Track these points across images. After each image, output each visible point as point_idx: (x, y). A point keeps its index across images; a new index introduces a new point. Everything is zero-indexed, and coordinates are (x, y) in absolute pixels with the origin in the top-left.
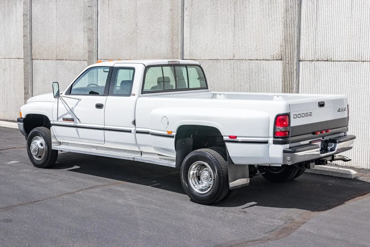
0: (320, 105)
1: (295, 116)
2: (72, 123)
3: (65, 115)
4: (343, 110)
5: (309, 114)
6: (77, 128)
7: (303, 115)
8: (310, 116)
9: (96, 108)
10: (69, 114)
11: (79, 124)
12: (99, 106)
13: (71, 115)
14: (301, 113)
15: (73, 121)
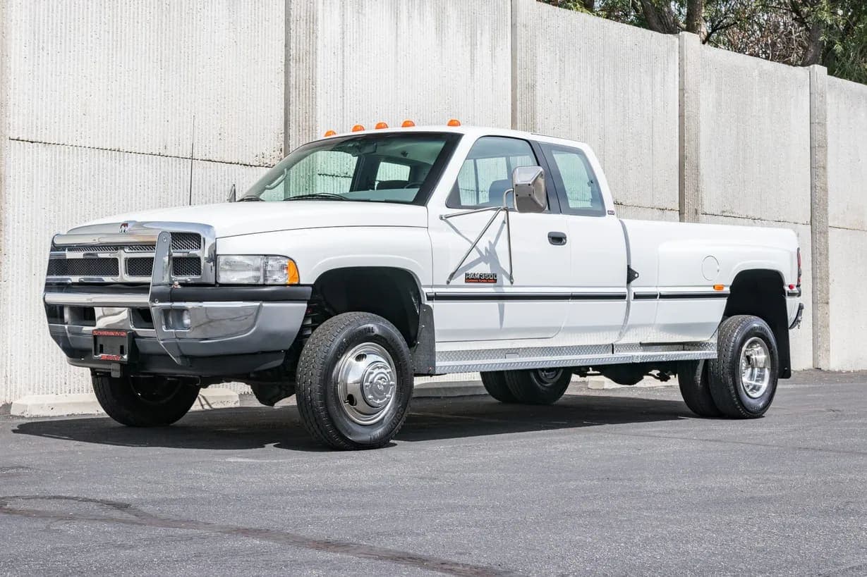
2: (488, 289)
3: (475, 265)
6: (501, 302)
9: (551, 243)
10: (483, 263)
11: (508, 290)
12: (557, 239)
13: (489, 265)
15: (495, 281)
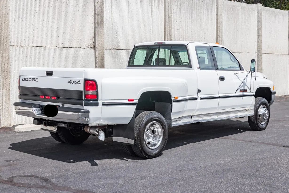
0: (47, 74)
1: (23, 79)
4: (76, 82)
5: (35, 79)
7: (30, 80)
8: (36, 81)
14: (28, 77)
